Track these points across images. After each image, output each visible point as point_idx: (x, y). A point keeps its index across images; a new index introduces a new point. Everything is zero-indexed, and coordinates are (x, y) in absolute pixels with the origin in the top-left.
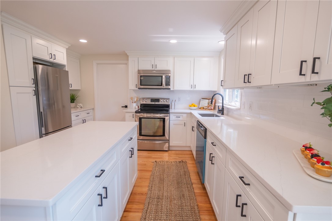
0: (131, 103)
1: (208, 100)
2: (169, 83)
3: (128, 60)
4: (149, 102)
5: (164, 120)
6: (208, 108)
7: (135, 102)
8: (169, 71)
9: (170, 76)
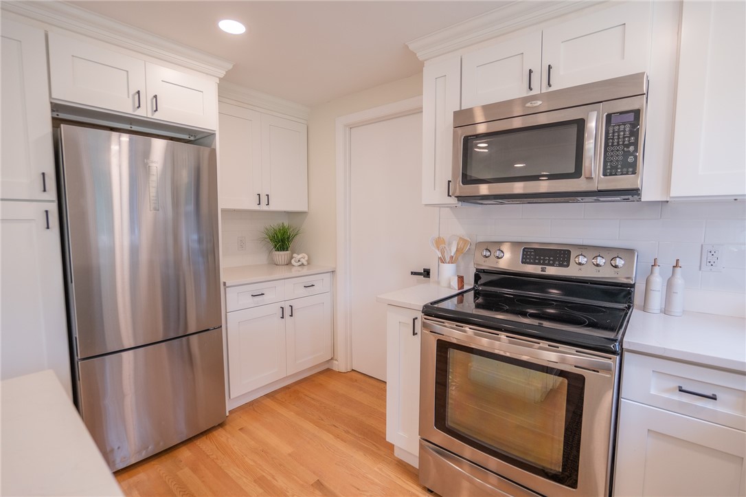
2: (627, 154)
5: (575, 385)
7: (451, 261)
8: (634, 84)
9: (637, 113)
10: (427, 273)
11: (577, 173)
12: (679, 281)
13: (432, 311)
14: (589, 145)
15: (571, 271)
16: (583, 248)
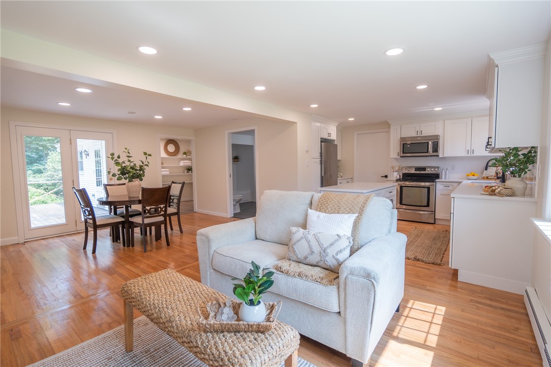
0: (392, 172)
1: (496, 168)
2: (436, 149)
3: (390, 128)
4: (413, 171)
5: (429, 188)
7: (396, 171)
8: (437, 137)
9: (438, 142)
10: (386, 176)
11: (427, 152)
12: (447, 172)
13: (397, 180)
14: (430, 146)
15: (426, 172)
16: (429, 167)
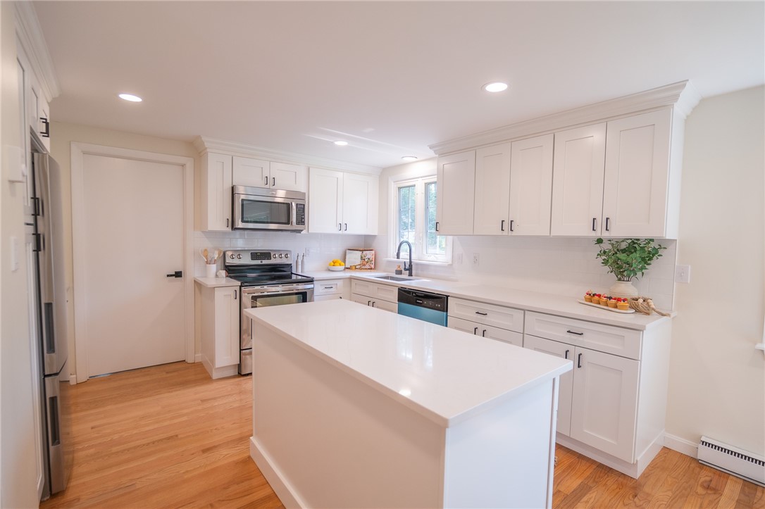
1: (361, 252)
2: (302, 218)
4: (246, 260)
5: (305, 295)
6: (363, 267)
9: (304, 205)
10: (178, 274)
11: (289, 223)
14: (293, 212)
15: (272, 261)
16: (275, 251)
